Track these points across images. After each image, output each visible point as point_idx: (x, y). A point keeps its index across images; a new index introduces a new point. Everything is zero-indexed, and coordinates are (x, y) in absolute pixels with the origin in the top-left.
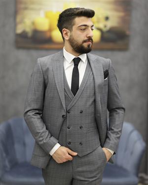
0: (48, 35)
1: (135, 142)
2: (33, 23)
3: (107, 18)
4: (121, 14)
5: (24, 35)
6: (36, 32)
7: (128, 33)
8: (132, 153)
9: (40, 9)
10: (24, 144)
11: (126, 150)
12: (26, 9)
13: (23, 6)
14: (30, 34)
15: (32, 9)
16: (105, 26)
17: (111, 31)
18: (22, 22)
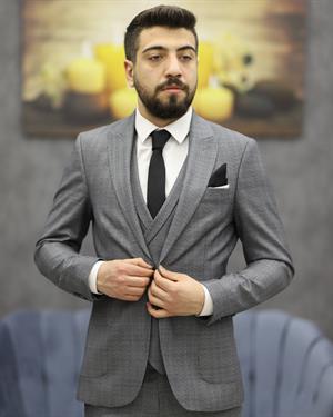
0: (102, 102)
1: (324, 369)
2: (66, 75)
3: (248, 60)
4: (283, 48)
5: (42, 105)
6: (72, 96)
7: (300, 94)
8: (315, 398)
9: (80, 40)
10: (44, 378)
11: (300, 389)
12: (46, 39)
13: (38, 32)
14: (57, 102)
15: (63, 40)
16: (244, 80)
17: (259, 90)
18: (37, 71)
